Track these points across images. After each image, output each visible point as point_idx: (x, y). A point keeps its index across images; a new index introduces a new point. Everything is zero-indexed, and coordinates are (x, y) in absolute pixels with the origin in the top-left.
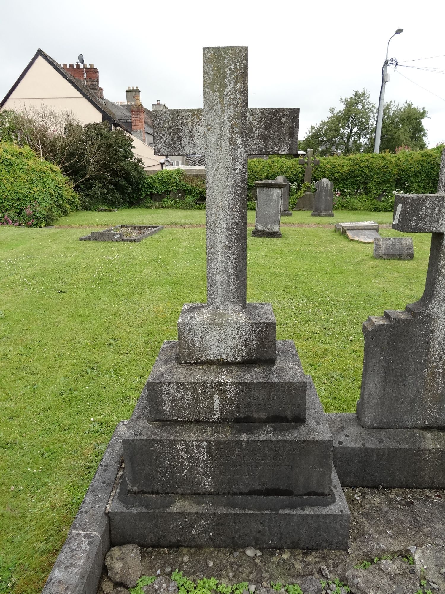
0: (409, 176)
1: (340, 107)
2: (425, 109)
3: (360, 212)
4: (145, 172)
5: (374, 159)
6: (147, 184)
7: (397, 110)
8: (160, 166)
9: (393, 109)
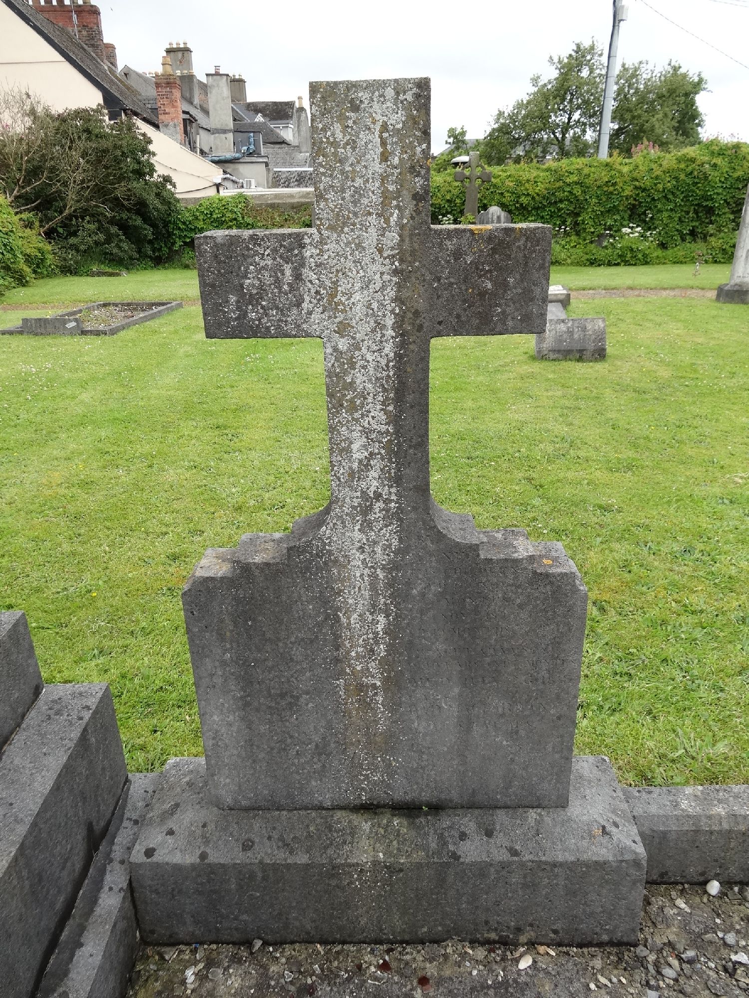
0: (653, 199)
1: (550, 74)
2: (703, 76)
3: (564, 268)
4: (178, 201)
5: (593, 169)
6: (184, 223)
7: (652, 77)
8: (215, 189)
9: (644, 76)
